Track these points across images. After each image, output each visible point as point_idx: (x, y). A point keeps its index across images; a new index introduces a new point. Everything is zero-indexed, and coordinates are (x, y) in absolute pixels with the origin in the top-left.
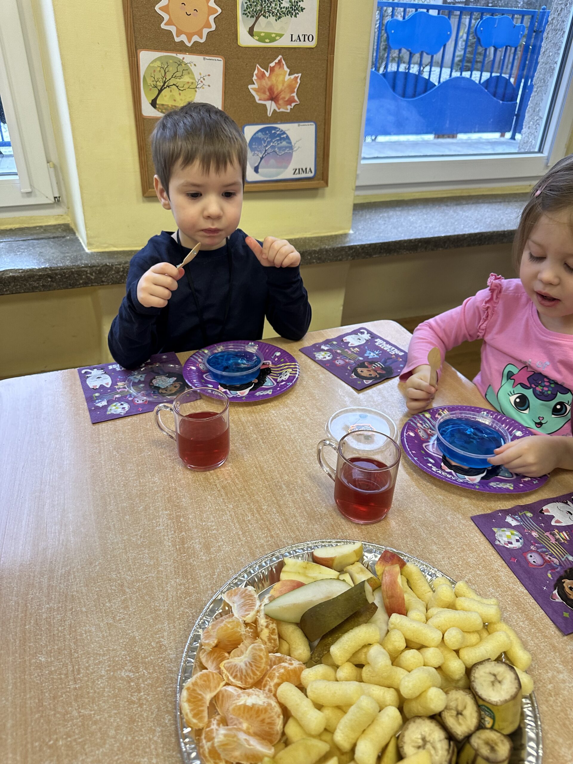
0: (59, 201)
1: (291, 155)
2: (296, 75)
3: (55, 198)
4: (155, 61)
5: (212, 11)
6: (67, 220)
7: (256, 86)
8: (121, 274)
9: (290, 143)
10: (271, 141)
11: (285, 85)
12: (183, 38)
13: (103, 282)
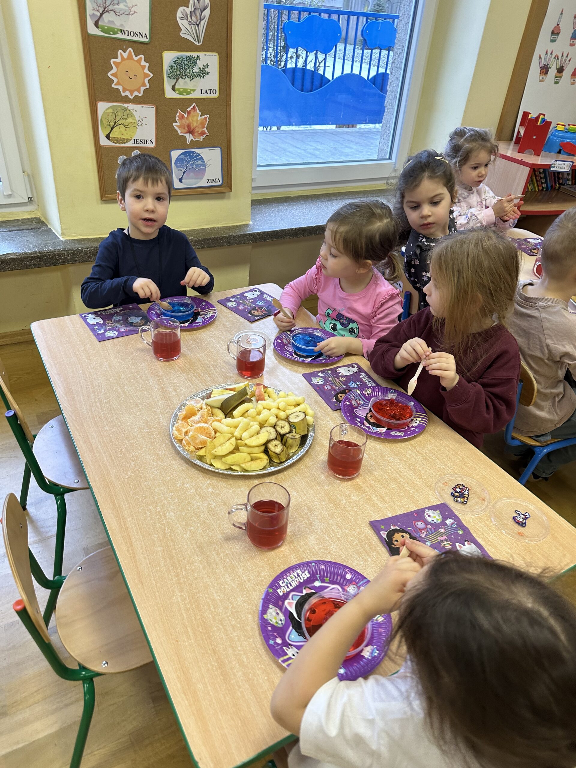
0: (32, 200)
1: (205, 170)
2: (206, 116)
3: (29, 198)
4: (108, 108)
5: (146, 75)
6: (38, 215)
7: (178, 124)
8: (88, 255)
9: (204, 162)
10: (190, 161)
11: (199, 123)
12: (127, 93)
13: (76, 261)
